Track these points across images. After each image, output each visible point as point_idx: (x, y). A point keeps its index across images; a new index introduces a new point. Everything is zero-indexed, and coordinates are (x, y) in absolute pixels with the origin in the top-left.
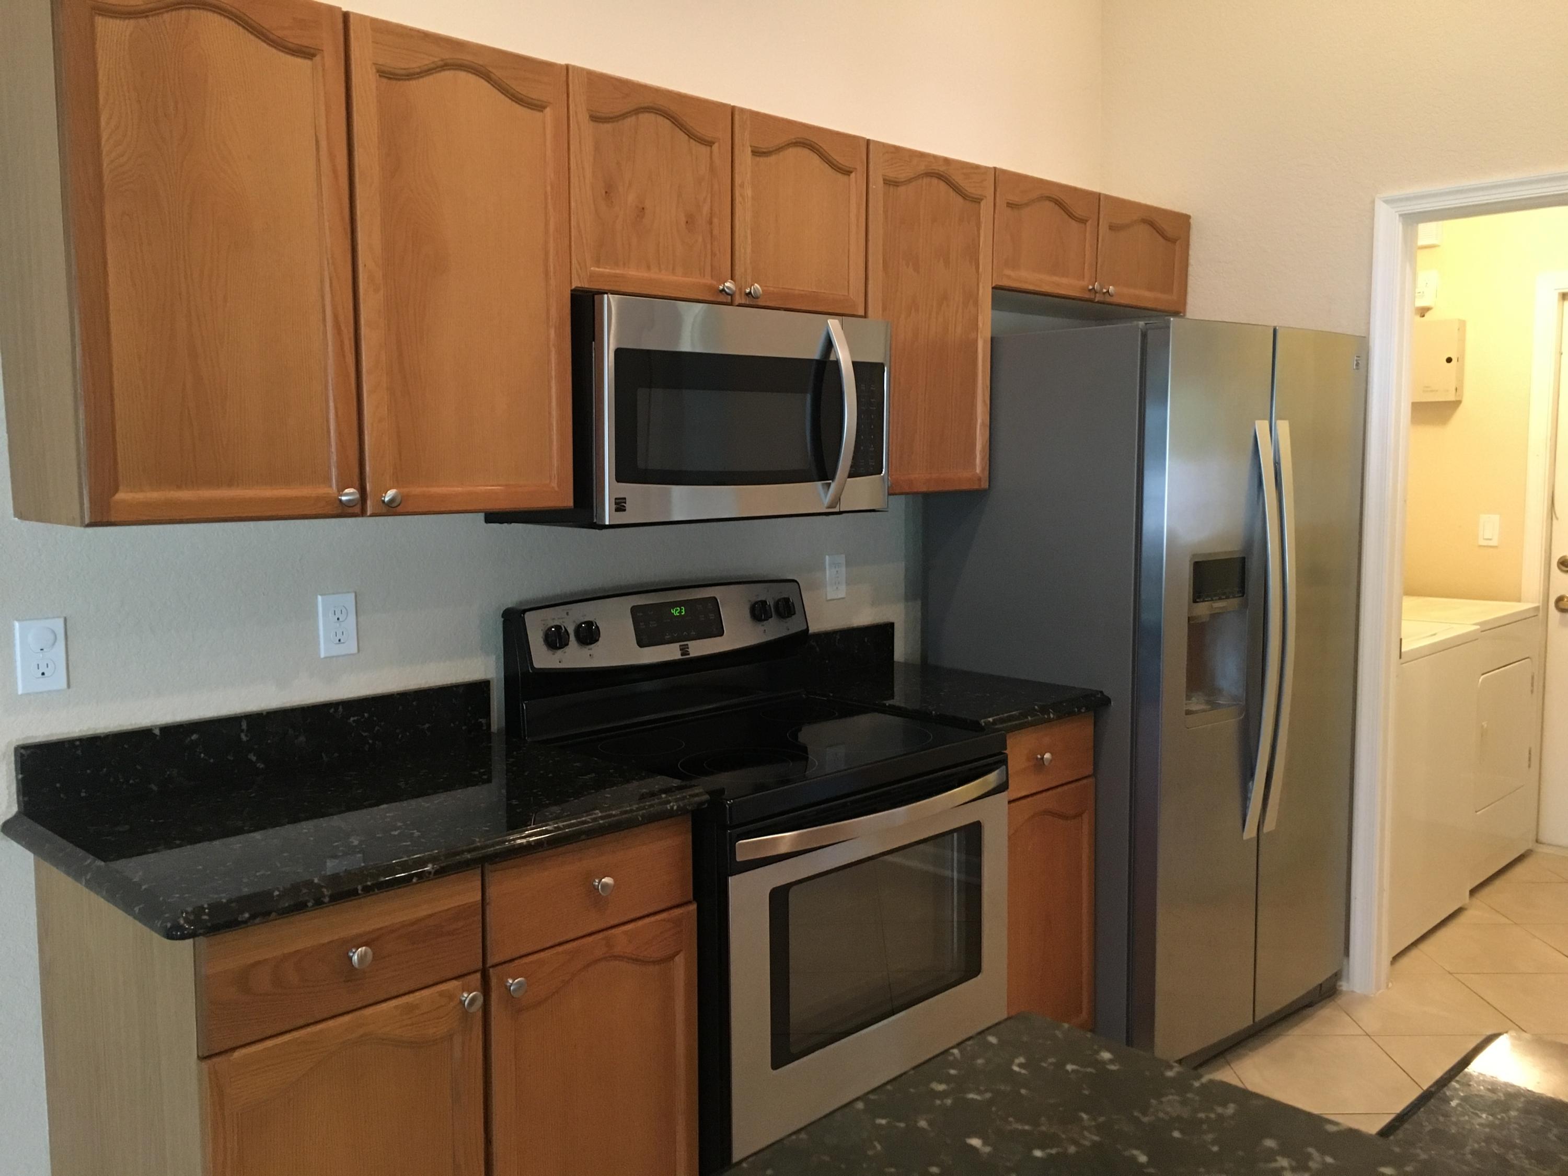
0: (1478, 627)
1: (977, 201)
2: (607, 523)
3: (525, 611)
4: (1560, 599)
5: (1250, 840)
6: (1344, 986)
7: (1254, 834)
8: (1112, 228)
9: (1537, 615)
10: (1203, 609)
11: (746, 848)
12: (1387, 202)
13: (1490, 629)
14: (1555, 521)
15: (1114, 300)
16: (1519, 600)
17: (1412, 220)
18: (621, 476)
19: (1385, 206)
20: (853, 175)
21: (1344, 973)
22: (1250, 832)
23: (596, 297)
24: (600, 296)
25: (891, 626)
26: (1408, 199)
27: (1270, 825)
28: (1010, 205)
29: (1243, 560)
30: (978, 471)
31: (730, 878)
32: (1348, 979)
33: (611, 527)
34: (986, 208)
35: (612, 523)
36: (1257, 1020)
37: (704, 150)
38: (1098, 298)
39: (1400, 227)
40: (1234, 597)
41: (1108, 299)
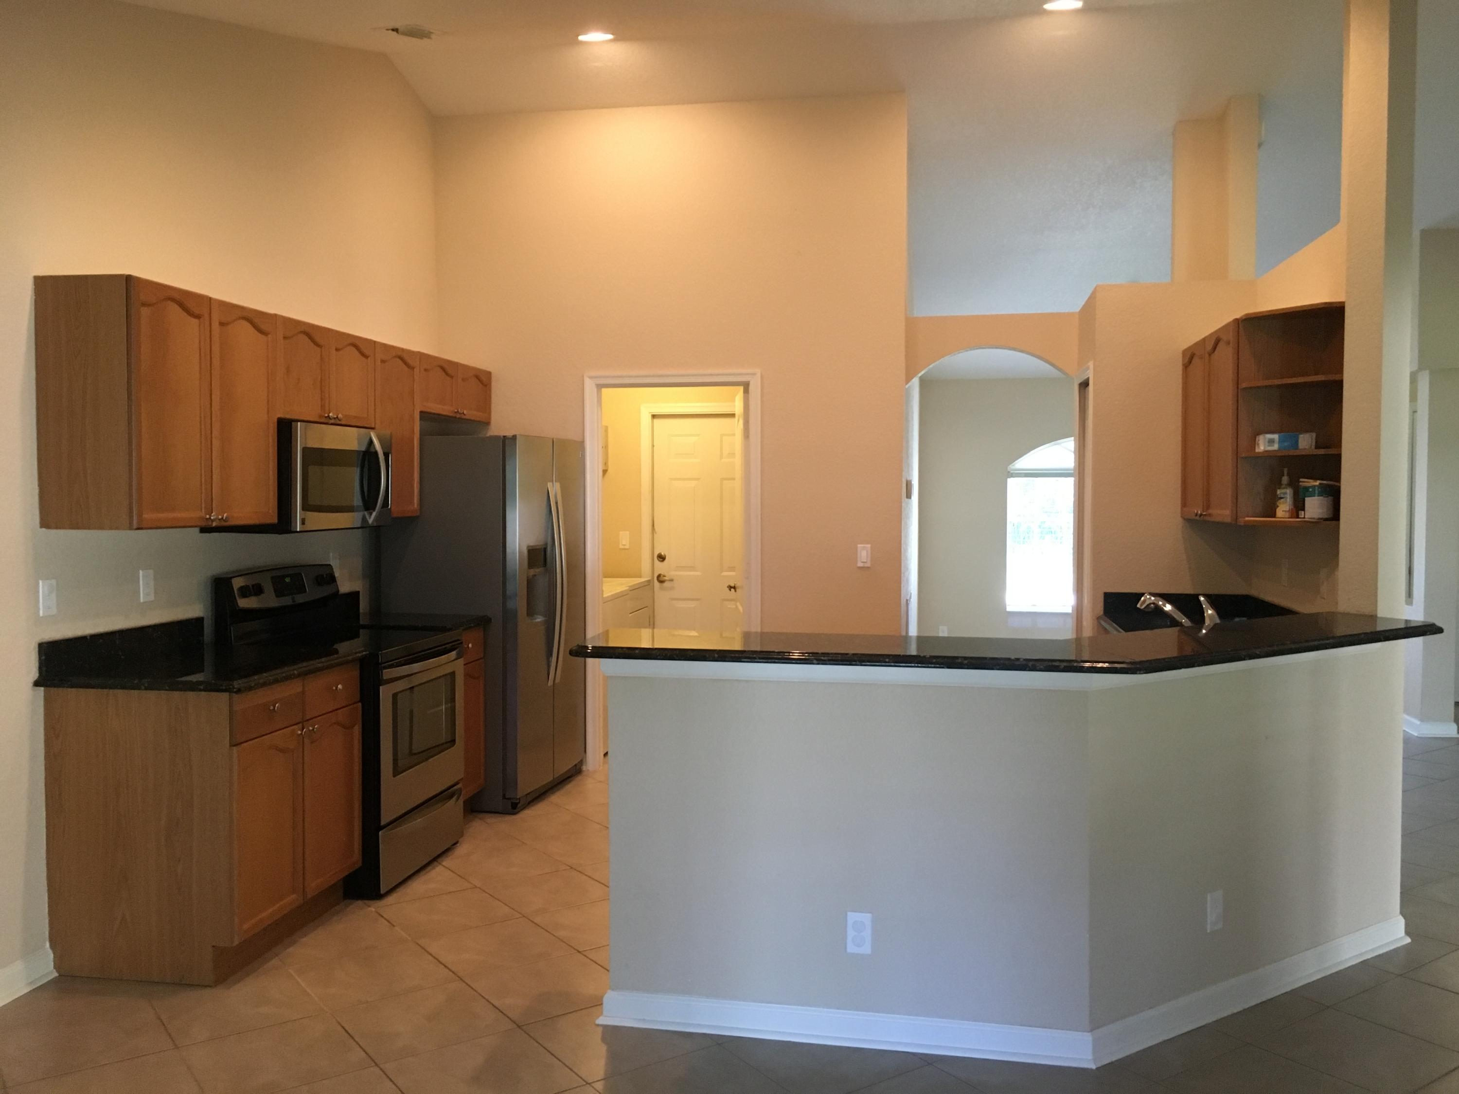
0: (628, 588)
1: (413, 368)
2: (298, 530)
3: (231, 578)
4: (659, 576)
5: (550, 686)
6: (584, 768)
7: (552, 683)
8: (463, 380)
9: (649, 582)
10: (532, 572)
11: (387, 674)
12: (591, 378)
13: (634, 589)
14: (655, 534)
15: (467, 417)
16: (640, 577)
17: (600, 387)
18: (305, 508)
19: (588, 379)
20: (369, 358)
21: (584, 760)
22: (550, 683)
23: (293, 423)
24: (295, 423)
25: (358, 593)
26: (600, 377)
27: (557, 680)
28: (426, 370)
29: (545, 550)
30: (416, 506)
31: (381, 687)
32: (586, 763)
33: (300, 532)
34: (416, 370)
35: (301, 530)
36: (555, 777)
37: (318, 349)
38: (458, 416)
39: (596, 389)
40: (541, 567)
41: (464, 417)
